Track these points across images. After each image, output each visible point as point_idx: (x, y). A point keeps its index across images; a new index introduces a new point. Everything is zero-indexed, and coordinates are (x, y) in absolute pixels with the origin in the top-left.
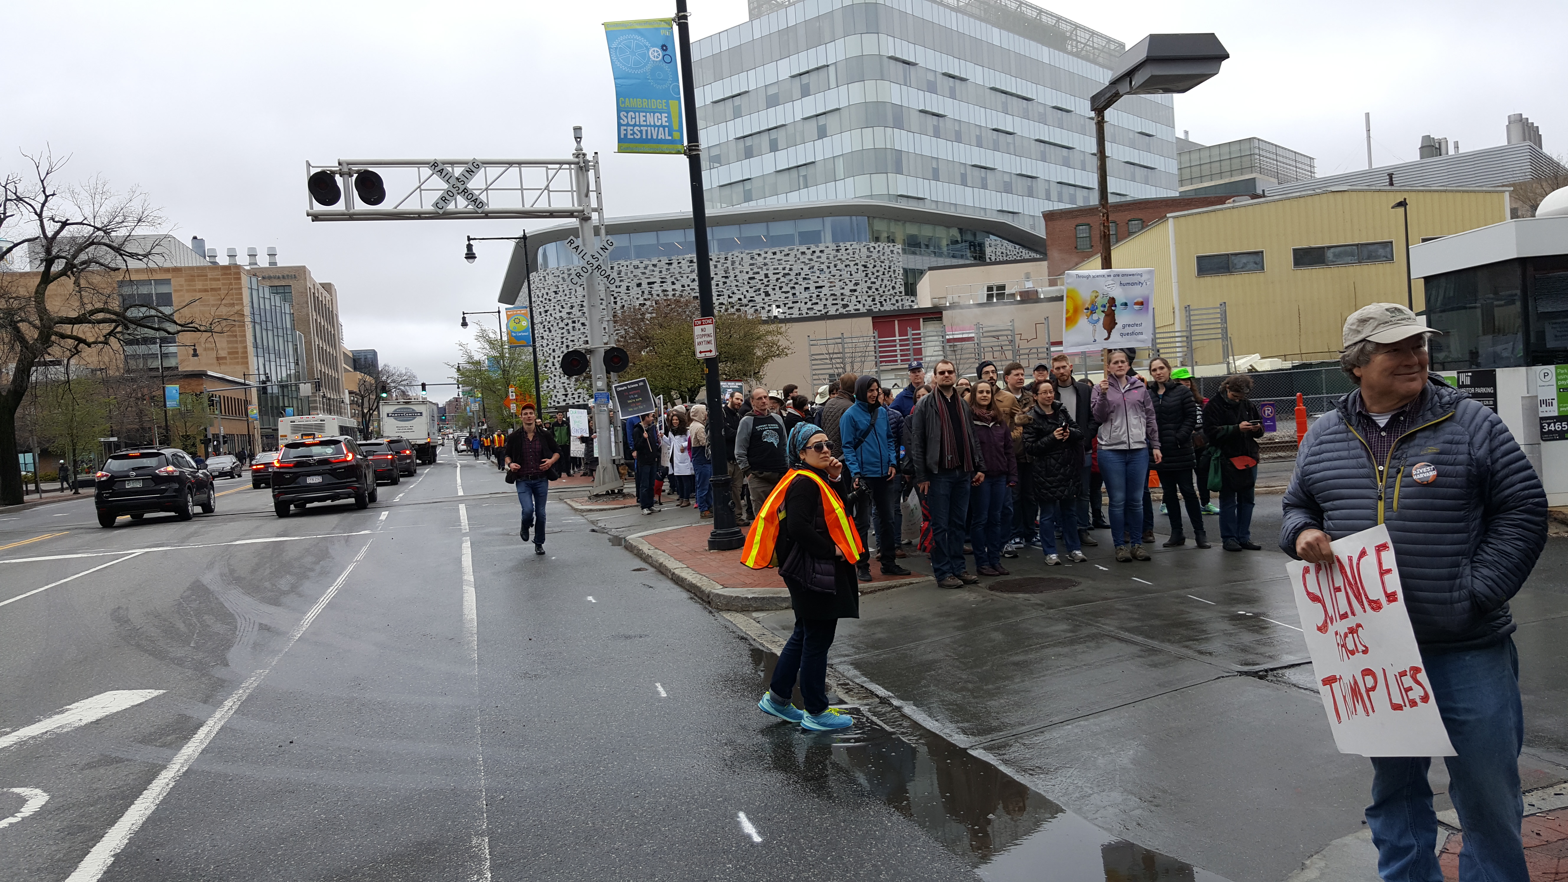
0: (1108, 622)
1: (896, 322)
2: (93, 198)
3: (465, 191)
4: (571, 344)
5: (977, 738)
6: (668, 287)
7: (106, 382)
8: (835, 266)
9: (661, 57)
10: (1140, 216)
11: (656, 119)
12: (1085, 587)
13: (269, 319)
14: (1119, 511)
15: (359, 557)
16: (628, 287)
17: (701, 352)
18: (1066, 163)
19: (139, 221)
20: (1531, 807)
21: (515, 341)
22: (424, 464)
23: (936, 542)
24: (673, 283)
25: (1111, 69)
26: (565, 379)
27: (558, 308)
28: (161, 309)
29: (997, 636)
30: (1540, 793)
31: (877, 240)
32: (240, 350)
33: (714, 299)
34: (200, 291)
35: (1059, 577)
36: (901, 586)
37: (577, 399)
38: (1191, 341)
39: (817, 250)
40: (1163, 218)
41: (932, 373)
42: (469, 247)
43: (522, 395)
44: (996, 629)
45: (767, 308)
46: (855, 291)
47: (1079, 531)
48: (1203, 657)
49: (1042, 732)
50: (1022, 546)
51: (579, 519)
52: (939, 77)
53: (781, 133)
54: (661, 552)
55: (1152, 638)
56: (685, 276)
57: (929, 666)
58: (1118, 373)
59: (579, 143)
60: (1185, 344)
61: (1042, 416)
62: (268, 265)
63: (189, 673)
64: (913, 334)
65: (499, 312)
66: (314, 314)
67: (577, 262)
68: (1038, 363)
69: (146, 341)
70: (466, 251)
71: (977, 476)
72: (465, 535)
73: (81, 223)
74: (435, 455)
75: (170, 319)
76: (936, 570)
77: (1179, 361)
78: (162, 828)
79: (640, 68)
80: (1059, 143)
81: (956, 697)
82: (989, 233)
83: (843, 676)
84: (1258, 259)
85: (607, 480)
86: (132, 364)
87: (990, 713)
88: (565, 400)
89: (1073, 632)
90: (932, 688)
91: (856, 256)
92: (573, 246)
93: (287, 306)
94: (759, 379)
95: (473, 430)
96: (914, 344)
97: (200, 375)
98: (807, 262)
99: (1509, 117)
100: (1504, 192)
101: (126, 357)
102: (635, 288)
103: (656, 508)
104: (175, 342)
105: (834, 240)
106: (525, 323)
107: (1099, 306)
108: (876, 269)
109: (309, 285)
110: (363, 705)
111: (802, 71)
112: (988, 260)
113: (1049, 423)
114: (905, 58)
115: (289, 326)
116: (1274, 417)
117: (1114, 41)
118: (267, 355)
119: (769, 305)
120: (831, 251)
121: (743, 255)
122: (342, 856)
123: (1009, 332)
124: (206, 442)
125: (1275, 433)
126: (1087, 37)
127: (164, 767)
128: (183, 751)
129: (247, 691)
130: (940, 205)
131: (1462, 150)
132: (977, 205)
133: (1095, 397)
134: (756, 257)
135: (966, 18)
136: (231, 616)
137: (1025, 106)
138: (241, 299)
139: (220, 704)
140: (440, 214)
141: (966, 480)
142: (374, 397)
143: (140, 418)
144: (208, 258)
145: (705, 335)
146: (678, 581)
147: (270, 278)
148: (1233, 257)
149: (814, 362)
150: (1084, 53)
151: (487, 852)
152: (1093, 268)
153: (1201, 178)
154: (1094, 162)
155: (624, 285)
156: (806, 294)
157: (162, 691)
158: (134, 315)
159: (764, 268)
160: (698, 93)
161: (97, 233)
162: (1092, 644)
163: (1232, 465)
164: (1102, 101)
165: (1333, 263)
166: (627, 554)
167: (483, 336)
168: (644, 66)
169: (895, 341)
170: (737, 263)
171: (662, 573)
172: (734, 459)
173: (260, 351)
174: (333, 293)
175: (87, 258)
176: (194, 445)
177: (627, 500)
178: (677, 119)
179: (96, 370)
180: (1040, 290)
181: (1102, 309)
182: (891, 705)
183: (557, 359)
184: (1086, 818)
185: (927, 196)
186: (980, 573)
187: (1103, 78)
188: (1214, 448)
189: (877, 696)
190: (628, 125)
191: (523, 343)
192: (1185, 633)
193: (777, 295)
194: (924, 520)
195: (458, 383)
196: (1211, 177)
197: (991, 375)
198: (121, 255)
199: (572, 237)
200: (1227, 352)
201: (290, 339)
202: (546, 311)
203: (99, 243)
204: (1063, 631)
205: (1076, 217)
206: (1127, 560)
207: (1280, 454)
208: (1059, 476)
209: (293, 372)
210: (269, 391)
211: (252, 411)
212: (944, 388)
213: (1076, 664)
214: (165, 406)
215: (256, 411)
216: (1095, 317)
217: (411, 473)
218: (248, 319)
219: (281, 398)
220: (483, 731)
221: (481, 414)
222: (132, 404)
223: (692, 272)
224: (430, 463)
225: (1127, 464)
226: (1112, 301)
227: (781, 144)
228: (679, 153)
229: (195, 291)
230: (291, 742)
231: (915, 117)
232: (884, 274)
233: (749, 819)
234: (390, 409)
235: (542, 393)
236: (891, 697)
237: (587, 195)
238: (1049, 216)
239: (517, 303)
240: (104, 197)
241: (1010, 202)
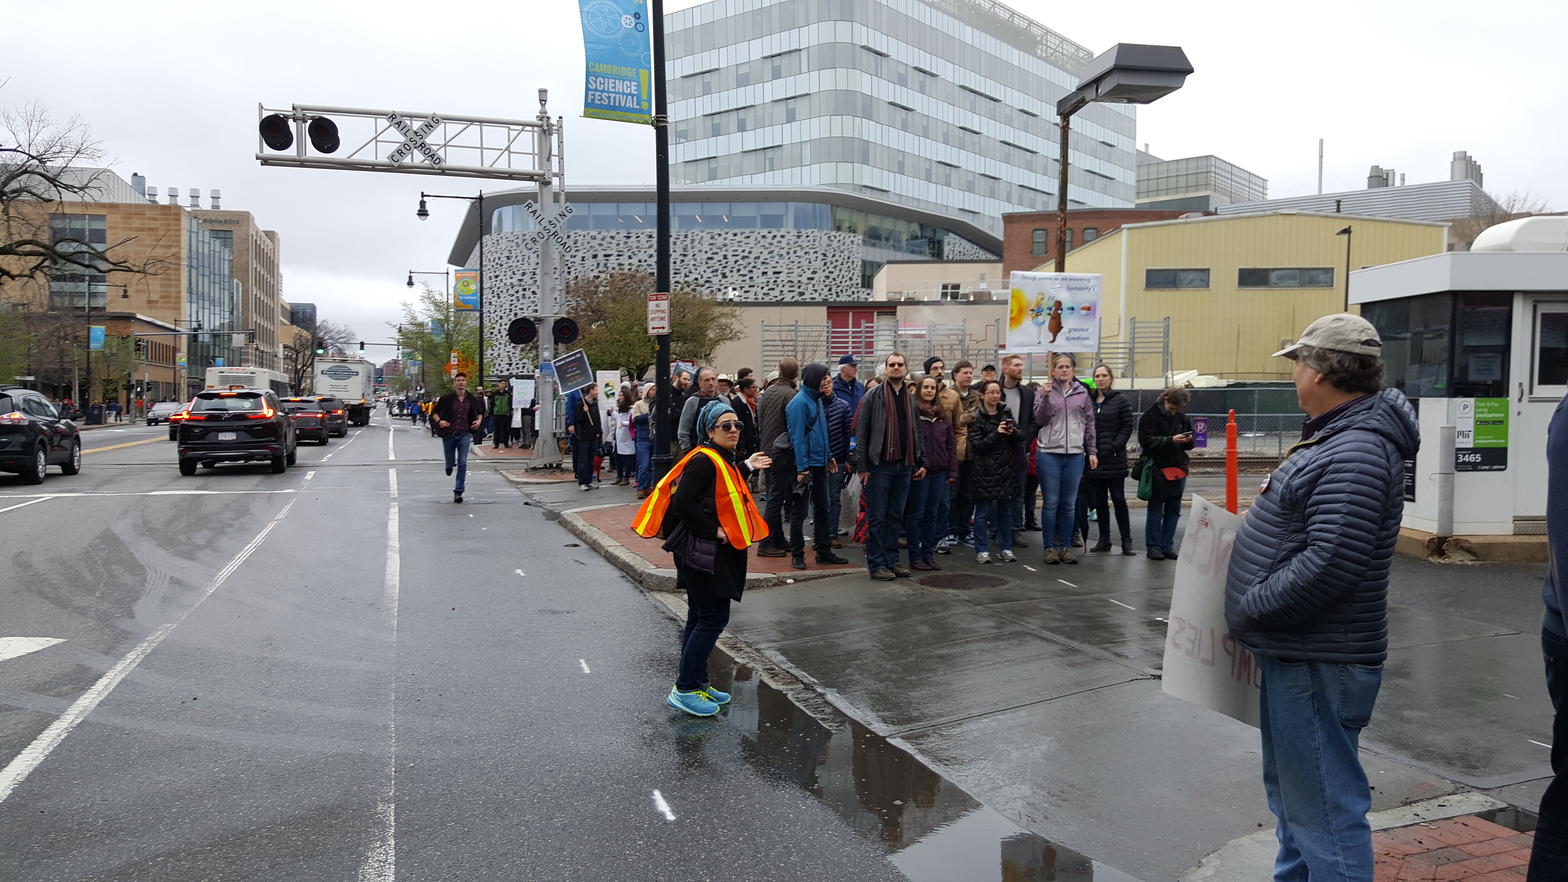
0: (1031, 620)
1: (851, 314)
2: (29, 124)
3: (423, 145)
4: (519, 312)
5: (896, 728)
6: (625, 260)
7: (28, 318)
8: (795, 252)
9: (633, 25)
10: (1096, 225)
11: (625, 87)
12: (1013, 585)
13: (206, 264)
14: (1052, 514)
15: (281, 515)
16: (583, 257)
17: (653, 328)
18: (1029, 167)
19: (78, 152)
20: (1416, 817)
21: (461, 307)
22: (356, 425)
23: (871, 533)
24: (630, 257)
25: (1078, 77)
26: (509, 348)
27: (509, 273)
28: (94, 245)
29: (924, 629)
30: (1425, 804)
31: (839, 229)
32: (173, 295)
33: (672, 276)
34: (137, 229)
35: (988, 575)
36: (834, 575)
37: (521, 370)
38: (1134, 353)
39: (779, 235)
40: (1117, 228)
41: (884, 365)
42: (423, 204)
43: (464, 362)
44: (924, 623)
45: (724, 291)
46: (812, 279)
47: (1013, 530)
48: (1120, 660)
49: (960, 724)
50: (955, 543)
51: (513, 491)
52: (911, 70)
53: (750, 113)
54: (595, 529)
55: (1072, 638)
56: (643, 251)
57: (855, 655)
58: (1063, 378)
59: (543, 105)
60: (1127, 356)
61: (985, 416)
62: (210, 208)
63: (92, 623)
64: (867, 327)
65: (447, 273)
66: (254, 262)
67: (533, 227)
68: (986, 364)
69: (75, 278)
70: (418, 207)
71: (920, 471)
72: (394, 500)
73: (15, 150)
74: (368, 417)
75: (102, 256)
76: (870, 562)
77: (1120, 371)
78: (50, 780)
79: (612, 34)
80: (1024, 146)
81: (880, 686)
82: (948, 231)
83: (770, 661)
84: (1204, 276)
85: (546, 453)
86: (58, 301)
87: (911, 703)
88: (508, 370)
89: (998, 628)
90: (856, 677)
91: (816, 243)
92: (531, 210)
93: (227, 251)
94: (709, 362)
95: (410, 394)
96: (867, 337)
97: (128, 318)
98: (767, 246)
99: (1454, 153)
100: (1444, 226)
101: (52, 293)
102: (591, 259)
103: (594, 484)
104: (105, 281)
105: (797, 226)
106: (474, 287)
107: (1045, 308)
108: (835, 258)
109: (252, 231)
110: (274, 665)
111: (774, 53)
112: (945, 258)
113: (991, 423)
114: (878, 49)
115: (226, 273)
116: (1205, 433)
117: (1083, 50)
118: (201, 302)
119: (726, 288)
120: (791, 237)
121: (704, 234)
122: (240, 817)
123: (960, 332)
124: (129, 388)
125: (1205, 449)
126: (1057, 43)
127: (57, 718)
128: (78, 702)
129: (153, 645)
130: (903, 199)
131: (1407, 183)
132: (939, 202)
133: (1038, 400)
134: (716, 237)
135: (940, 13)
136: (142, 567)
137: (992, 107)
138: (179, 241)
139: (122, 656)
140: (394, 167)
141: (907, 475)
142: (309, 353)
143: (61, 357)
144: (147, 197)
145: (659, 311)
146: (611, 559)
147: (211, 221)
148: (1181, 273)
149: (766, 348)
150: (1053, 58)
151: (393, 819)
152: (1047, 272)
153: (1158, 192)
154: (1058, 167)
155: (580, 255)
156: (764, 279)
157: (61, 640)
158: (63, 250)
159: (724, 249)
160: (668, 65)
161: (31, 162)
162: (1015, 642)
163: (1163, 476)
164: (1068, 106)
165: (1276, 285)
166: (560, 529)
167: (429, 297)
168: (616, 32)
169: (847, 332)
170: (697, 242)
171: (596, 551)
172: (677, 439)
173: (194, 297)
174: (276, 243)
175: (18, 186)
176: (115, 390)
177: (564, 476)
178: (646, 89)
179: (18, 305)
180: (993, 292)
181: (1048, 312)
182: (814, 691)
183: (504, 327)
184: (995, 809)
185: (891, 189)
186: (913, 567)
187: (1070, 84)
188: (1146, 458)
189: (802, 682)
190: (596, 90)
191: (471, 307)
192: (1104, 635)
193: (733, 277)
194: (861, 511)
195: (399, 344)
196: (1168, 191)
197: (940, 371)
198: (55, 186)
199: (530, 201)
200: (1167, 366)
201: (227, 287)
202: (497, 277)
203: (33, 173)
204: (990, 628)
205: (1034, 221)
206: (1055, 563)
207: (1208, 469)
208: (996, 477)
209: (227, 321)
210: (200, 339)
211: (181, 359)
212: (894, 380)
213: (998, 660)
214: (88, 347)
215: (184, 359)
216: (1040, 319)
217: (341, 434)
218: (184, 263)
219: (212, 347)
220: (397, 698)
221: (420, 378)
222: (54, 343)
223: (650, 247)
224: (362, 425)
225: (1063, 468)
226: (1058, 305)
227: (749, 124)
228: (646, 123)
229: (130, 229)
230: (195, 699)
231: (885, 109)
232: (842, 264)
233: (664, 797)
234: (325, 366)
235: (485, 361)
236: (815, 683)
237: (549, 160)
238: (1009, 219)
239: (467, 266)
240: (41, 125)
241: (973, 202)
